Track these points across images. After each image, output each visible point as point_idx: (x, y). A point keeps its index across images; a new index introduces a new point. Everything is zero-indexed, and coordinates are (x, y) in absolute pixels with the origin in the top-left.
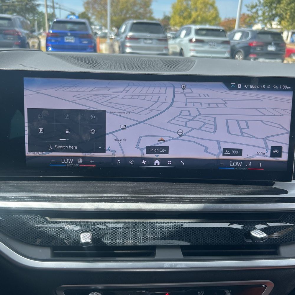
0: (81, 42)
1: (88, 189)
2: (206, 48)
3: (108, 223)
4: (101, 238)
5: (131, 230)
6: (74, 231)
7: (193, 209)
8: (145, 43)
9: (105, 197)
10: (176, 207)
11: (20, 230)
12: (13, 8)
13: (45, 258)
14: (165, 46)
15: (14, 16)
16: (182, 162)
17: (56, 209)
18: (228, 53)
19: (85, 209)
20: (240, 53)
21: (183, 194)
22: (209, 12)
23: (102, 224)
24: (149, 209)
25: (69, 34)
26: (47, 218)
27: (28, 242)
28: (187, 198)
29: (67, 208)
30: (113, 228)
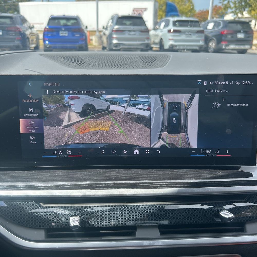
0: (73, 36)
1: (76, 177)
2: (183, 37)
3: (94, 207)
4: (88, 221)
5: (114, 213)
6: (65, 215)
7: (169, 193)
8: (129, 35)
9: (90, 184)
10: (153, 192)
11: (18, 215)
12: (14, 7)
13: (40, 240)
14: (147, 36)
15: (15, 14)
16: (158, 151)
17: (48, 196)
18: (202, 41)
19: (74, 195)
20: (213, 41)
21: (159, 179)
22: (185, 5)
23: (88, 208)
24: (130, 194)
25: (63, 29)
26: (41, 204)
27: (25, 225)
28: (163, 183)
29: (58, 195)
30: (99, 211)
